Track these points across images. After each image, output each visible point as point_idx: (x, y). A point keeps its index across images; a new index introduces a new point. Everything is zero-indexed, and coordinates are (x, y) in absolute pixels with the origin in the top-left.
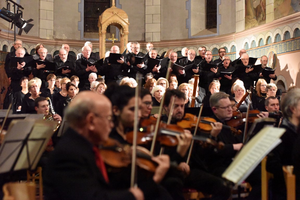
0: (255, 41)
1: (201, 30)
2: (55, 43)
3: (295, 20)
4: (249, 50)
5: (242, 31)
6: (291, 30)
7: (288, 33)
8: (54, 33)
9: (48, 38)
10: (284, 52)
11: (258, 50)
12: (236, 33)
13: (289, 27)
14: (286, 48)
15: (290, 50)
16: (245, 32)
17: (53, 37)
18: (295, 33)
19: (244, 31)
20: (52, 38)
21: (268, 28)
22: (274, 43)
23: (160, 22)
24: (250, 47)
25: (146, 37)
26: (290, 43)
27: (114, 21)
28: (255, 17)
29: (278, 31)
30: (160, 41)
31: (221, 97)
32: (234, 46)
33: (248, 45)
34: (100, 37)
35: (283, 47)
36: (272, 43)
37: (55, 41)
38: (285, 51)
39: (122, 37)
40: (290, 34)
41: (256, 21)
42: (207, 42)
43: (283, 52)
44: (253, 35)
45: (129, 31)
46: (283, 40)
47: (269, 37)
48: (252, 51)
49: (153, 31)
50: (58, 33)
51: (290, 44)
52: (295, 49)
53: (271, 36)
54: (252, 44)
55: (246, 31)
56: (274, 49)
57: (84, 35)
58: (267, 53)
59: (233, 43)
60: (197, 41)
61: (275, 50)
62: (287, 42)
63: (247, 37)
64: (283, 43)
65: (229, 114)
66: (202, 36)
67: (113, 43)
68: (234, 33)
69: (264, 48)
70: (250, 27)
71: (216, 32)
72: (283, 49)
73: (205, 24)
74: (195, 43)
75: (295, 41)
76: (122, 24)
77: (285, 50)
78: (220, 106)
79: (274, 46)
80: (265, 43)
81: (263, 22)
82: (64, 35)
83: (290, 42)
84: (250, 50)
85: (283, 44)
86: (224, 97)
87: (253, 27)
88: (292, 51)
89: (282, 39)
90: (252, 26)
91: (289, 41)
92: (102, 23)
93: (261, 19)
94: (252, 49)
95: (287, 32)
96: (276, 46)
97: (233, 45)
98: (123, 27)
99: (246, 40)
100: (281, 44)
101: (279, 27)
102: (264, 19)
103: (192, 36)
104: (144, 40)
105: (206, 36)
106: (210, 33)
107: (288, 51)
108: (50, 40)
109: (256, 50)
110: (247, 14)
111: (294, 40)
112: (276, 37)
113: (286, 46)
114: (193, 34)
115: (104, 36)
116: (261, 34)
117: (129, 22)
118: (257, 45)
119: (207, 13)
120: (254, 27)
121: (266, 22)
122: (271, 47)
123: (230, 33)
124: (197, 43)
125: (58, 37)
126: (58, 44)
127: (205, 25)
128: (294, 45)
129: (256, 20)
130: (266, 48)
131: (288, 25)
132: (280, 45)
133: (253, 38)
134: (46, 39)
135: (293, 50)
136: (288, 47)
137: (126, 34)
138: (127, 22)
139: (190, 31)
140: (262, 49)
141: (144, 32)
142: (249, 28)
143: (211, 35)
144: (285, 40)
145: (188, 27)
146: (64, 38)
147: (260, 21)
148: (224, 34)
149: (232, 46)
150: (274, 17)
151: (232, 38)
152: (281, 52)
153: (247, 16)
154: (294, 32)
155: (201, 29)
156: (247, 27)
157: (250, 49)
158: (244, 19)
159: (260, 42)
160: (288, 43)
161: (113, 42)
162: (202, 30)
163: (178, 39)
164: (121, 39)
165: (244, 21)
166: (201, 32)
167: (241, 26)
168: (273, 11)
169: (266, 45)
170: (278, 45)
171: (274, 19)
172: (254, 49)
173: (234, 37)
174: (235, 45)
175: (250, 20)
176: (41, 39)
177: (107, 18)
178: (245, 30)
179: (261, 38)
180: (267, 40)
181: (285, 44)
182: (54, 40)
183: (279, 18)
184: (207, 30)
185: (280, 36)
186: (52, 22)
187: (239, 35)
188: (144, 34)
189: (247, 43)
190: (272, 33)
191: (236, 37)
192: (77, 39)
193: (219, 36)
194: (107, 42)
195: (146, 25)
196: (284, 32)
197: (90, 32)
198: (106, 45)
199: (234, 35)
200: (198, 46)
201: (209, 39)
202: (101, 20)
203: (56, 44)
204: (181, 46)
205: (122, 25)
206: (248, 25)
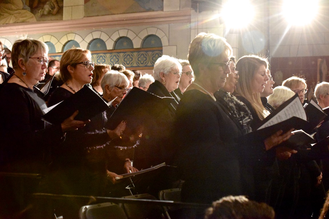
3: (149, 22)
7: (121, 40)
14: (118, 61)
21: (70, 28)
26: (129, 55)
29: (97, 35)
40: (131, 42)
41: (29, 13)
46: (112, 50)
47: (71, 41)
51: (128, 57)
52: (142, 65)
63: (4, 37)
64: (107, 53)
70: (11, 22)
72: (108, 62)
75: (143, 53)
80: (58, 50)
85: (108, 55)
87: (20, 22)
88: (132, 67)
89: (110, 47)
91: (125, 52)
93: (46, 13)
95: (124, 38)
101: (102, 29)
102: (54, 13)
111: (139, 52)
113: (118, 58)
116: (48, 36)
120: (24, 22)
121: (64, 19)
128: (140, 59)
131: (127, 28)
132: (101, 56)
135: (135, 65)
136: (121, 60)
142: (7, 24)
147: (43, 15)
150: (84, 13)
154: (143, 40)
156: (2, 21)
160: (122, 54)
168: (83, 4)
171: (83, 16)
175: (11, 12)
179: (48, 41)
181: (115, 56)
183: (98, 16)
185: (103, 42)
196: (115, 38)
206: (5, 18)
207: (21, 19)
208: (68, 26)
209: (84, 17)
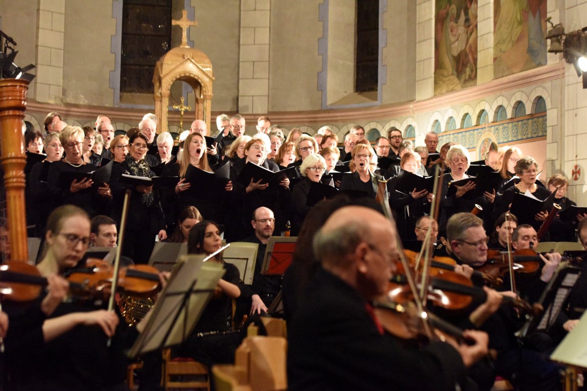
0: (455, 117)
1: (345, 95)
2: (64, 112)
3: (535, 81)
4: (441, 135)
5: (429, 99)
6: (527, 98)
7: (520, 105)
8: (64, 92)
9: (52, 102)
10: (512, 141)
11: (460, 135)
12: (415, 101)
13: (523, 94)
14: (517, 132)
15: (524, 137)
16: (434, 100)
17: (62, 100)
18: (535, 105)
19: (432, 98)
20: (58, 102)
21: (481, 94)
22: (493, 122)
23: (267, 77)
24: (443, 129)
25: (240, 105)
26: (525, 124)
27: (185, 73)
28: (455, 72)
29: (500, 101)
30: (267, 112)
31: (471, 224)
32: (410, 126)
33: (439, 124)
34: (156, 102)
35: (511, 130)
36: (488, 123)
37: (65, 108)
38: (515, 139)
39: (198, 103)
40: (524, 107)
41: (456, 80)
42: (357, 117)
43: (510, 139)
44: (449, 107)
45: (213, 93)
46: (511, 119)
47: (483, 111)
48: (448, 136)
49: (253, 93)
50: (71, 93)
51: (525, 126)
52: (534, 136)
53: (487, 108)
54: (448, 123)
55: (435, 98)
56: (492, 134)
57: (121, 98)
58: (478, 140)
59: (409, 121)
60: (338, 114)
61: (494, 136)
62: (518, 121)
63: (438, 110)
64: (509, 123)
65: (482, 255)
66: (348, 106)
67: (182, 115)
68: (412, 101)
69: (472, 132)
70: (444, 91)
71: (375, 99)
72: (510, 134)
73: (354, 83)
74: (335, 119)
75: (535, 120)
76: (201, 79)
77: (515, 137)
78: (467, 241)
79: (493, 128)
80: (474, 122)
81: (472, 83)
82: (82, 96)
83: (525, 121)
84: (444, 134)
85: (510, 125)
86: (475, 225)
88: (527, 138)
89: (509, 115)
90: (449, 90)
91: (523, 120)
92: (161, 76)
93: (467, 77)
94: (448, 133)
95: (519, 103)
96: (497, 129)
97: (409, 124)
98: (202, 85)
99: (436, 116)
100: (506, 125)
101: (504, 93)
102: (473, 78)
103: (330, 105)
104: (235, 110)
105: (356, 106)
106: (363, 100)
107: (520, 138)
108: (56, 104)
109: (456, 135)
110: (439, 65)
111: (533, 118)
112: (496, 112)
113: (517, 129)
114: (330, 100)
115: (166, 101)
116: (467, 106)
117: (213, 76)
118: (458, 126)
119: (357, 63)
120: (452, 91)
121: (478, 84)
122: (487, 129)
123: (403, 100)
124: (339, 118)
125: (70, 100)
126: (71, 113)
127: (354, 85)
128: (533, 128)
129: (456, 78)
130: (476, 132)
131: (521, 89)
132: (505, 127)
133: (450, 113)
134: (48, 104)
135: (529, 136)
136: (520, 130)
137: (207, 97)
138: (210, 75)
139: (326, 95)
140: (468, 133)
141: (236, 95)
142: (441, 94)
143: (366, 105)
144: (514, 117)
145: (321, 87)
146: (81, 103)
147: (466, 81)
148: (392, 102)
149: (406, 125)
150: (492, 74)
151: (408, 112)
152: (506, 141)
153: (438, 70)
154: (533, 103)
155: (346, 92)
156: (438, 91)
157: (443, 132)
158: (433, 76)
159: (463, 119)
160: (520, 123)
161: (182, 113)
162: (348, 94)
163: (301, 109)
164: (197, 107)
165: (433, 79)
166: (345, 97)
167: (426, 89)
168: (492, 63)
169: (476, 126)
170: (501, 127)
171: (492, 78)
172: (452, 133)
173: (412, 108)
174: (413, 125)
175: (443, 78)
176: (39, 103)
177: (173, 67)
178: (435, 96)
179: (466, 112)
180: (479, 116)
181: (515, 125)
182: (62, 105)
183: (502, 77)
184: (357, 94)
185: (504, 110)
186: (61, 70)
187: (423, 105)
188: (236, 98)
189: (437, 121)
190: (489, 104)
191: (415, 108)
192: (107, 105)
193: (382, 107)
194: (170, 112)
195: (241, 81)
196: (513, 103)
197: (130, 92)
198: (168, 118)
199: (411, 106)
200: (340, 124)
201: (362, 112)
202: (160, 70)
203: (68, 113)
204: (306, 124)
205: (200, 81)
206: (440, 87)
207: (451, 87)
208: (479, 92)
209: (493, 80)
